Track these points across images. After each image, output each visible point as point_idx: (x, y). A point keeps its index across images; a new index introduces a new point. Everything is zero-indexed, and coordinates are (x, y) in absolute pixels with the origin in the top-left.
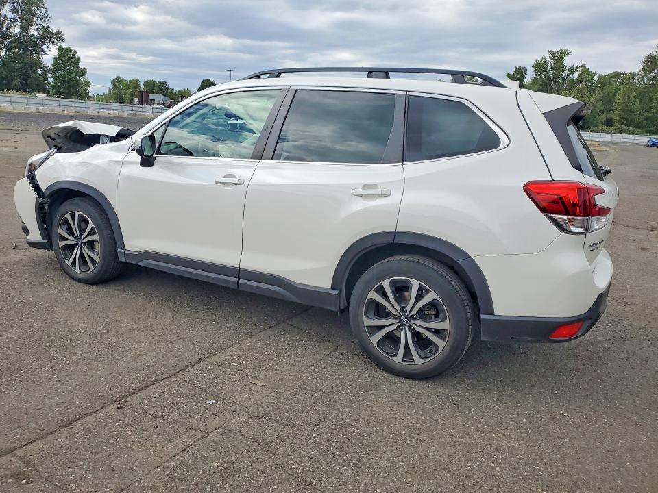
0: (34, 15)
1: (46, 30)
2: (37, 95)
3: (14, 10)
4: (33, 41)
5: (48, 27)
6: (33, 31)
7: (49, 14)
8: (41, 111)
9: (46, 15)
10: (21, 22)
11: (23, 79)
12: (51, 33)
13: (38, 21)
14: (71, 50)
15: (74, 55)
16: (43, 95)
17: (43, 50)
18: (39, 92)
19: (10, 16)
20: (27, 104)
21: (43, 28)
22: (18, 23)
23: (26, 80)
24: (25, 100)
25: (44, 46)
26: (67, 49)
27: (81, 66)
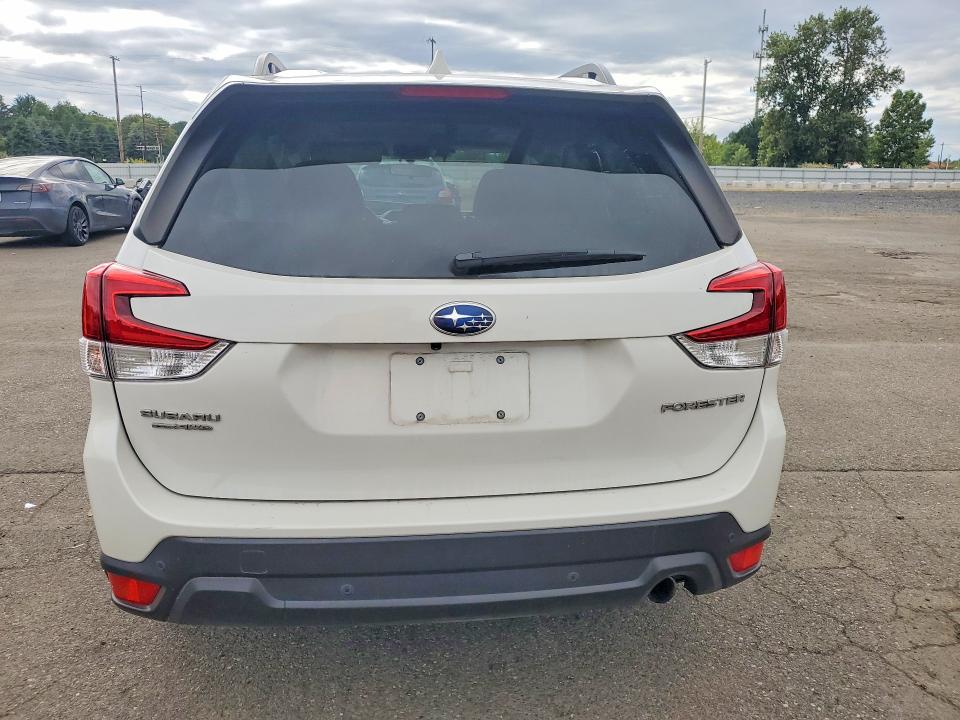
0: (865, 52)
1: (879, 71)
2: (849, 165)
3: (839, 51)
4: (857, 89)
5: (882, 67)
6: (860, 76)
7: (888, 46)
8: (840, 189)
9: (883, 49)
10: (845, 67)
11: (832, 146)
12: (885, 73)
13: (869, 61)
14: (913, 95)
15: (917, 102)
16: (857, 166)
17: (868, 101)
18: (852, 161)
19: (833, 59)
20: (824, 179)
21: (875, 69)
22: (841, 68)
23: (835, 146)
24: (822, 175)
25: (872, 95)
26: (907, 93)
27: (926, 116)
